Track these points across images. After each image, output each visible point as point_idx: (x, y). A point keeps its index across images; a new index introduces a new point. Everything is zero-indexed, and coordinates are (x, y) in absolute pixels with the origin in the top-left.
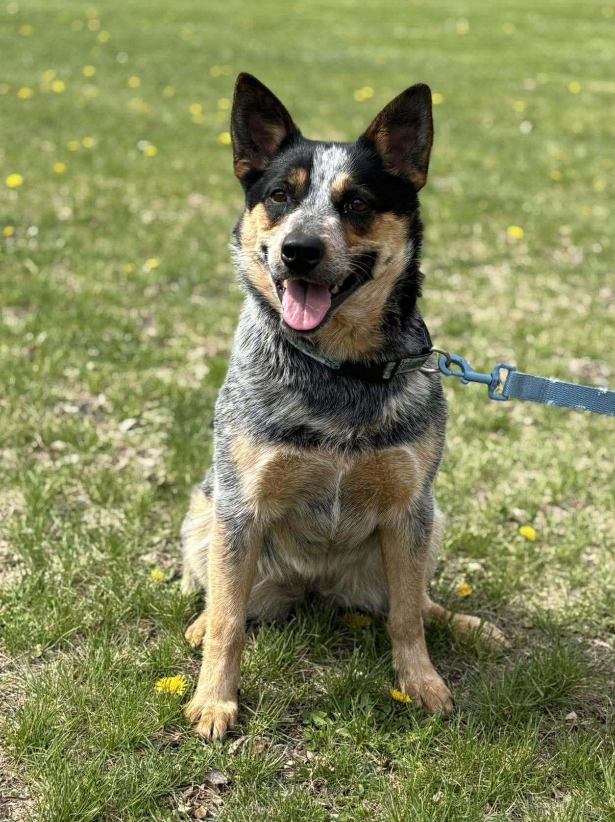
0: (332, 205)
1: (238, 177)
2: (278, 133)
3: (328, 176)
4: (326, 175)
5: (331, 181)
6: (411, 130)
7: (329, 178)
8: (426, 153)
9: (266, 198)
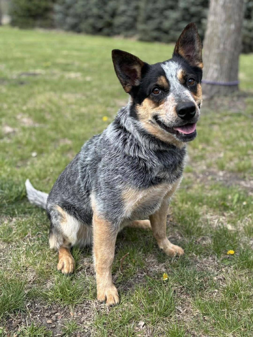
0: (182, 85)
1: (128, 92)
2: (138, 68)
3: (174, 74)
4: (173, 75)
5: (176, 76)
6: (191, 46)
7: (175, 75)
8: (200, 53)
9: (149, 95)
